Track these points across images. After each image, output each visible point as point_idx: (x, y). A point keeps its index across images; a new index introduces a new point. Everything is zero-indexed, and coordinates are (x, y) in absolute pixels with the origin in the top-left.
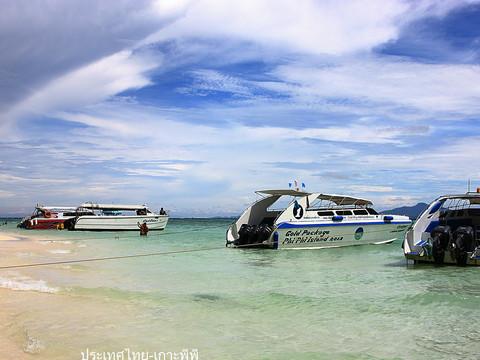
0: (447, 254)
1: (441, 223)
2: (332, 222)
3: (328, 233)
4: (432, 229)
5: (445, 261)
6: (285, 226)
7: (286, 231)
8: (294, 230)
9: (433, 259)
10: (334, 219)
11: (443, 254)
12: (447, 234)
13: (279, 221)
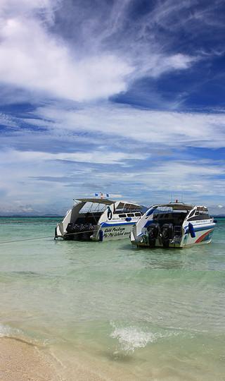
0: (157, 241)
1: (154, 222)
2: (126, 222)
3: (124, 229)
4: (148, 225)
5: (156, 245)
6: (105, 225)
7: (105, 228)
8: (109, 228)
9: (148, 245)
10: (127, 220)
11: (155, 241)
12: (157, 229)
13: (100, 221)
